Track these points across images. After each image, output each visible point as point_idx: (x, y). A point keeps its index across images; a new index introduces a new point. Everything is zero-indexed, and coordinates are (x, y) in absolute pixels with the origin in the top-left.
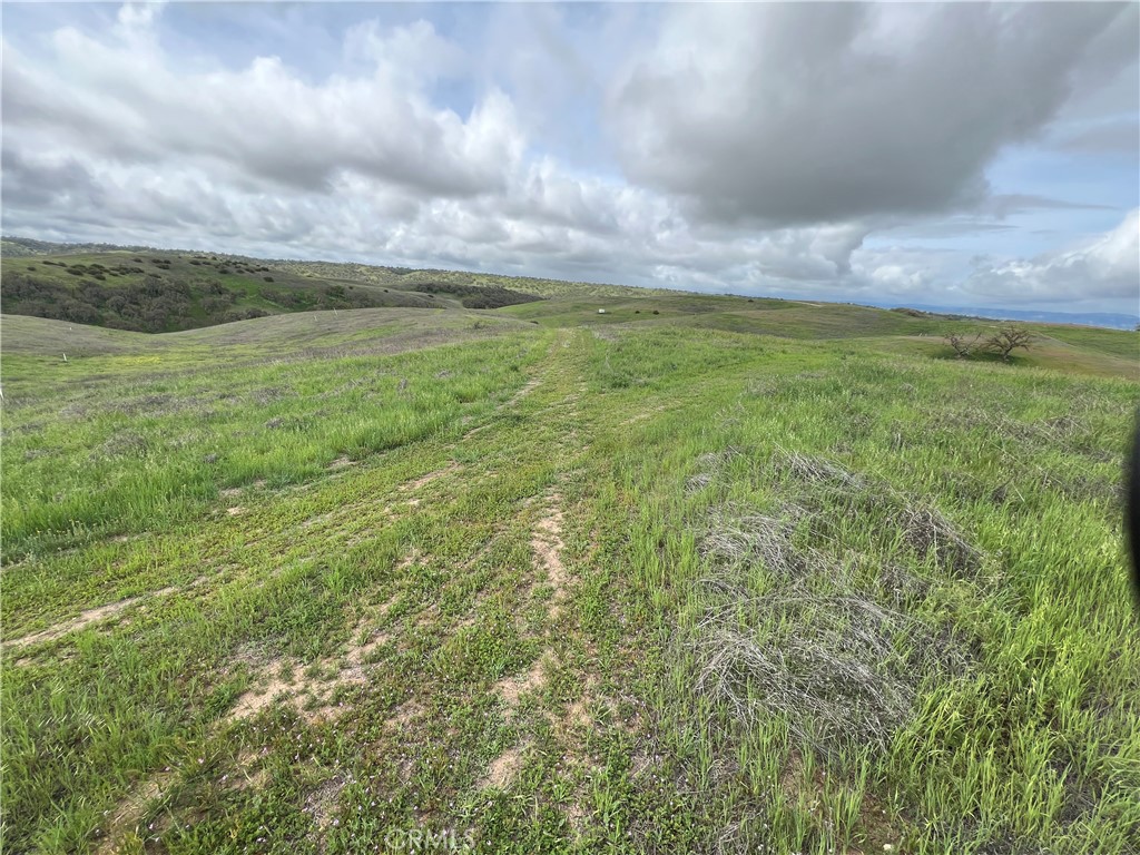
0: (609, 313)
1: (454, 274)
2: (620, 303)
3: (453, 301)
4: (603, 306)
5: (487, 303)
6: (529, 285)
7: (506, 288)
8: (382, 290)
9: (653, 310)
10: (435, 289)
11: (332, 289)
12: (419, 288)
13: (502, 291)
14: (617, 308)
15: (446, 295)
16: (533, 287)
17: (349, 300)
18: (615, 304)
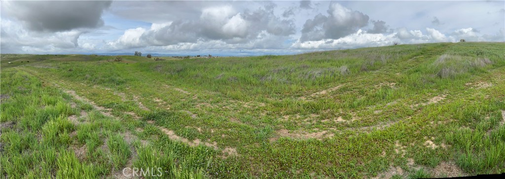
0: (12, 63)
4: (9, 61)
9: (27, 61)
14: (15, 61)
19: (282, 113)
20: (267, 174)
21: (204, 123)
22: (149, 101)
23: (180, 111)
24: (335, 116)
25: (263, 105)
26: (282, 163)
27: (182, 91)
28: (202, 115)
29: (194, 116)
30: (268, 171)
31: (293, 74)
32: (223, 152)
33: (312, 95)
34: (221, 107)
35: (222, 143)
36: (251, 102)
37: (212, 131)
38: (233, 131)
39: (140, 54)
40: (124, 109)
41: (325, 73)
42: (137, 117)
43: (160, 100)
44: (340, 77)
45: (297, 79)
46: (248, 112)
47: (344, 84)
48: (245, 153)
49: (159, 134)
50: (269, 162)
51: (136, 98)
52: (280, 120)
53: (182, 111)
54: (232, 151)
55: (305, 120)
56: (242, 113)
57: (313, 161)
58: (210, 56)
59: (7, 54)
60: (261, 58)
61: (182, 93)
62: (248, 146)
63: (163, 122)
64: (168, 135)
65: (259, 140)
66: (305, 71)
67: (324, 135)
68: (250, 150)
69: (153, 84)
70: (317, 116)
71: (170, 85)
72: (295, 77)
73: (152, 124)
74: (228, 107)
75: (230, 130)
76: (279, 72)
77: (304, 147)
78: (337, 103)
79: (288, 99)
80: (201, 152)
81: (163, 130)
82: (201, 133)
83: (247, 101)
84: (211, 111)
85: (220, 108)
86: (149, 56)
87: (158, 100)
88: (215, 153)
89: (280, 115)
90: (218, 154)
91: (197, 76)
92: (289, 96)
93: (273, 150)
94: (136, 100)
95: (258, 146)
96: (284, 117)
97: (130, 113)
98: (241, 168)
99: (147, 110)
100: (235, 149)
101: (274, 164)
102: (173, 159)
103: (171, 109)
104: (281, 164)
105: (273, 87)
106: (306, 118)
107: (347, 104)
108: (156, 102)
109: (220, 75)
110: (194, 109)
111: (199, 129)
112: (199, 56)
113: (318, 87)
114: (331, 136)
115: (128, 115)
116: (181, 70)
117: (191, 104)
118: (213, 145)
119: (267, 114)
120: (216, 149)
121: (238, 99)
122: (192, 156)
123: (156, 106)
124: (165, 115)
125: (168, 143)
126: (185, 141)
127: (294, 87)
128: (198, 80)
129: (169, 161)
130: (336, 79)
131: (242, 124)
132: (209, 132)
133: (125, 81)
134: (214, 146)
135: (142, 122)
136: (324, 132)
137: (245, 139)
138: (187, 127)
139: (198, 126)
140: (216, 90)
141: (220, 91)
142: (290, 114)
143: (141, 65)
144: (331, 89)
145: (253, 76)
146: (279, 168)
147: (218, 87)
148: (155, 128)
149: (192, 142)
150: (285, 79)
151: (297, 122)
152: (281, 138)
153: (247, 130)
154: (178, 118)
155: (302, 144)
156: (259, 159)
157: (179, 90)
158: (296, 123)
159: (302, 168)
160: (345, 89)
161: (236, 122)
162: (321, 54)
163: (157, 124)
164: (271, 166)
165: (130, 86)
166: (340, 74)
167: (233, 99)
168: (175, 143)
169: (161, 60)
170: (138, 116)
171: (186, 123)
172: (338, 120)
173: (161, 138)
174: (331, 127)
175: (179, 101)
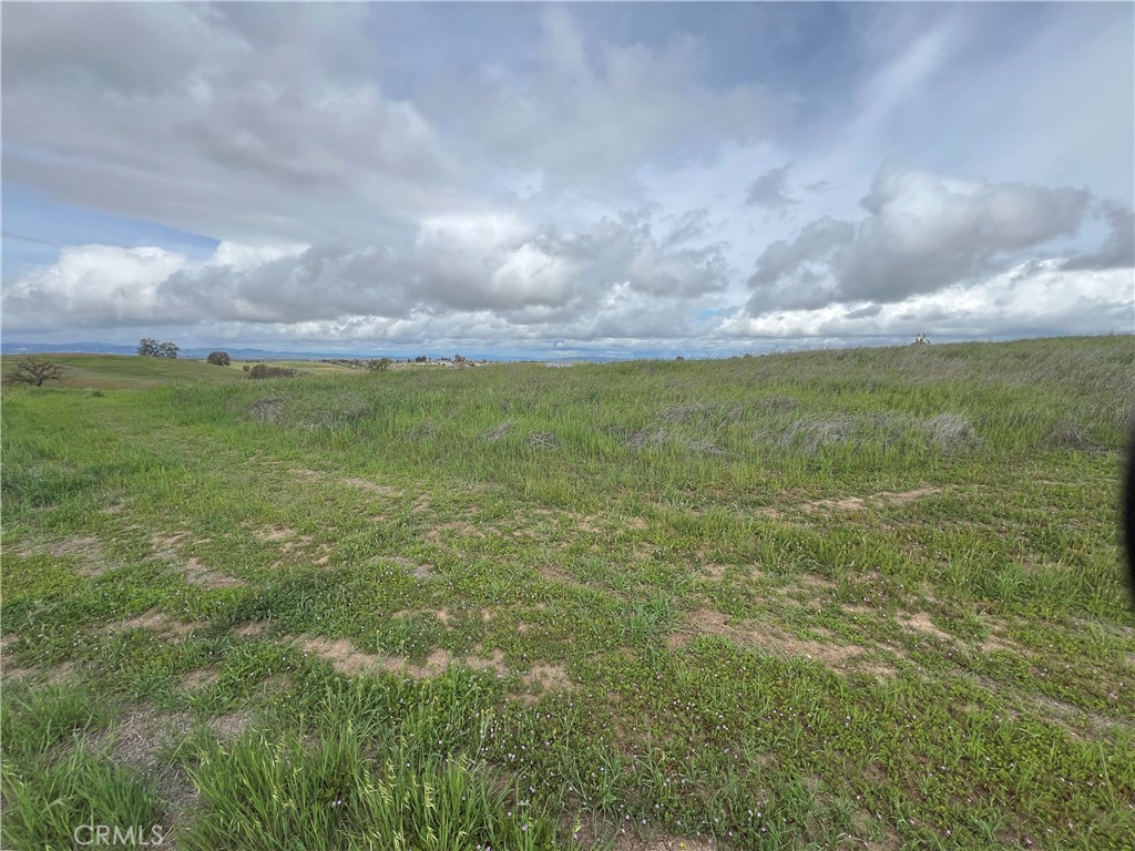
19: (700, 554)
20: (667, 749)
21: (457, 591)
22: (233, 546)
23: (370, 562)
24: (904, 606)
25: (639, 524)
26: (711, 721)
27: (372, 487)
28: (448, 565)
29: (421, 573)
30: (669, 741)
31: (735, 427)
32: (526, 681)
33: (807, 508)
34: (509, 533)
35: (520, 651)
36: (600, 513)
37: (487, 617)
38: (552, 609)
39: (171, 351)
40: (99, 612)
41: (860, 434)
42: (182, 629)
43: (289, 532)
44: (928, 454)
45: (750, 442)
46: (595, 547)
47: (950, 488)
48: (594, 680)
49: (293, 668)
50: (668, 713)
51: (164, 546)
52: (696, 577)
53: (378, 561)
54: (552, 676)
55: (782, 591)
56: (578, 551)
57: (814, 739)
58: (459, 359)
60: (624, 369)
61: (372, 493)
62: (600, 656)
63: (308, 618)
64: (330, 662)
65: (635, 638)
66: (782, 419)
67: (853, 660)
68: (609, 670)
69: (250, 472)
70: (826, 585)
71: (325, 468)
72: (742, 436)
73: (255, 639)
74: (530, 532)
75: (541, 606)
76: (688, 418)
77: (780, 682)
78: (912, 557)
79: (723, 512)
80: (453, 692)
81: (309, 647)
82: (450, 629)
83: (590, 513)
84: (478, 548)
85: (506, 538)
86: (219, 359)
87: (275, 536)
88: (500, 687)
89: (697, 564)
90: (510, 690)
91: (422, 432)
92: (724, 502)
93: (680, 674)
94: (170, 554)
95: (631, 659)
96: (709, 568)
97: (136, 623)
98: (585, 731)
99: (229, 585)
100: (561, 668)
101: (685, 721)
102: (356, 747)
103: (334, 560)
104: (708, 724)
105: (668, 465)
106: (784, 583)
107: (959, 570)
108: (268, 545)
109: (501, 427)
110: (419, 547)
111: (443, 616)
112: (423, 359)
113: (829, 481)
114: (881, 673)
115: (126, 637)
116: (362, 414)
117: (407, 530)
118: (492, 663)
119: (656, 556)
120: (502, 673)
121: (562, 505)
122: (427, 716)
123: (270, 561)
124: (312, 586)
125: (335, 692)
126: (397, 665)
127: (740, 472)
128: (427, 445)
129: (344, 760)
130: (908, 460)
131: (576, 586)
132: (476, 622)
133: (91, 476)
134: (496, 664)
135: (209, 643)
136: (854, 650)
137: (592, 634)
138: (400, 615)
139: (438, 604)
140: (490, 478)
141: (503, 480)
142: (728, 561)
143: (181, 398)
144: (886, 499)
145: (605, 429)
146: (702, 736)
147: (497, 467)
148: (272, 647)
149: (422, 665)
150: (708, 442)
151: (752, 591)
152: (704, 638)
153: (594, 605)
154: (365, 588)
155: (774, 670)
156: (640, 699)
157: (358, 483)
158: (749, 596)
159: (776, 750)
160: (952, 510)
161: (559, 579)
162: (840, 359)
163: (284, 629)
164: (676, 727)
165: (128, 494)
166: (927, 443)
167: (546, 503)
168: (361, 686)
169: (276, 372)
170: (188, 621)
171: (394, 602)
172: (914, 623)
173: (302, 680)
174: (882, 640)
175: (364, 526)
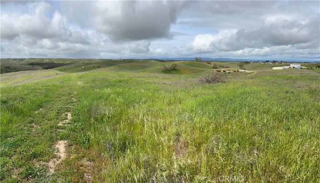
0: (85, 68)
1: (38, 59)
2: (88, 65)
3: (39, 67)
4: (83, 66)
5: (49, 67)
6: (61, 61)
7: (54, 62)
8: (20, 66)
9: (98, 66)
10: (33, 64)
11: (7, 67)
12: (29, 64)
13: (53, 63)
14: (88, 66)
15: (37, 66)
16: (62, 61)
17: (12, 69)
18: (87, 65)
59: (84, 59)
